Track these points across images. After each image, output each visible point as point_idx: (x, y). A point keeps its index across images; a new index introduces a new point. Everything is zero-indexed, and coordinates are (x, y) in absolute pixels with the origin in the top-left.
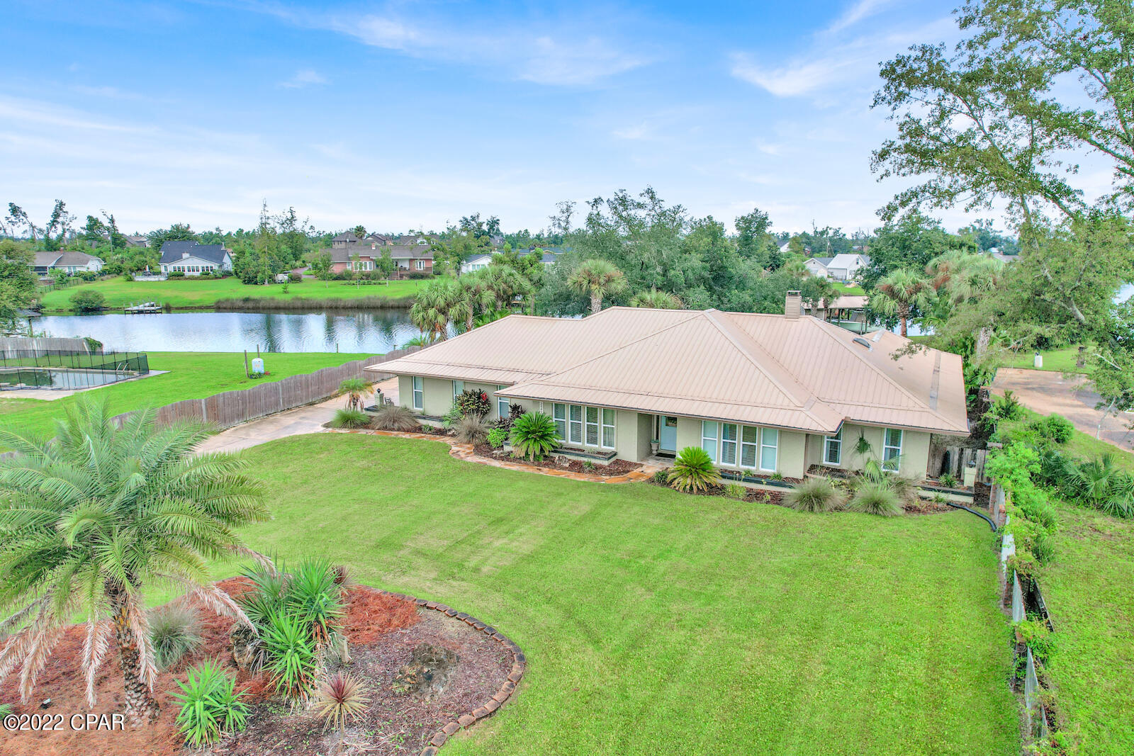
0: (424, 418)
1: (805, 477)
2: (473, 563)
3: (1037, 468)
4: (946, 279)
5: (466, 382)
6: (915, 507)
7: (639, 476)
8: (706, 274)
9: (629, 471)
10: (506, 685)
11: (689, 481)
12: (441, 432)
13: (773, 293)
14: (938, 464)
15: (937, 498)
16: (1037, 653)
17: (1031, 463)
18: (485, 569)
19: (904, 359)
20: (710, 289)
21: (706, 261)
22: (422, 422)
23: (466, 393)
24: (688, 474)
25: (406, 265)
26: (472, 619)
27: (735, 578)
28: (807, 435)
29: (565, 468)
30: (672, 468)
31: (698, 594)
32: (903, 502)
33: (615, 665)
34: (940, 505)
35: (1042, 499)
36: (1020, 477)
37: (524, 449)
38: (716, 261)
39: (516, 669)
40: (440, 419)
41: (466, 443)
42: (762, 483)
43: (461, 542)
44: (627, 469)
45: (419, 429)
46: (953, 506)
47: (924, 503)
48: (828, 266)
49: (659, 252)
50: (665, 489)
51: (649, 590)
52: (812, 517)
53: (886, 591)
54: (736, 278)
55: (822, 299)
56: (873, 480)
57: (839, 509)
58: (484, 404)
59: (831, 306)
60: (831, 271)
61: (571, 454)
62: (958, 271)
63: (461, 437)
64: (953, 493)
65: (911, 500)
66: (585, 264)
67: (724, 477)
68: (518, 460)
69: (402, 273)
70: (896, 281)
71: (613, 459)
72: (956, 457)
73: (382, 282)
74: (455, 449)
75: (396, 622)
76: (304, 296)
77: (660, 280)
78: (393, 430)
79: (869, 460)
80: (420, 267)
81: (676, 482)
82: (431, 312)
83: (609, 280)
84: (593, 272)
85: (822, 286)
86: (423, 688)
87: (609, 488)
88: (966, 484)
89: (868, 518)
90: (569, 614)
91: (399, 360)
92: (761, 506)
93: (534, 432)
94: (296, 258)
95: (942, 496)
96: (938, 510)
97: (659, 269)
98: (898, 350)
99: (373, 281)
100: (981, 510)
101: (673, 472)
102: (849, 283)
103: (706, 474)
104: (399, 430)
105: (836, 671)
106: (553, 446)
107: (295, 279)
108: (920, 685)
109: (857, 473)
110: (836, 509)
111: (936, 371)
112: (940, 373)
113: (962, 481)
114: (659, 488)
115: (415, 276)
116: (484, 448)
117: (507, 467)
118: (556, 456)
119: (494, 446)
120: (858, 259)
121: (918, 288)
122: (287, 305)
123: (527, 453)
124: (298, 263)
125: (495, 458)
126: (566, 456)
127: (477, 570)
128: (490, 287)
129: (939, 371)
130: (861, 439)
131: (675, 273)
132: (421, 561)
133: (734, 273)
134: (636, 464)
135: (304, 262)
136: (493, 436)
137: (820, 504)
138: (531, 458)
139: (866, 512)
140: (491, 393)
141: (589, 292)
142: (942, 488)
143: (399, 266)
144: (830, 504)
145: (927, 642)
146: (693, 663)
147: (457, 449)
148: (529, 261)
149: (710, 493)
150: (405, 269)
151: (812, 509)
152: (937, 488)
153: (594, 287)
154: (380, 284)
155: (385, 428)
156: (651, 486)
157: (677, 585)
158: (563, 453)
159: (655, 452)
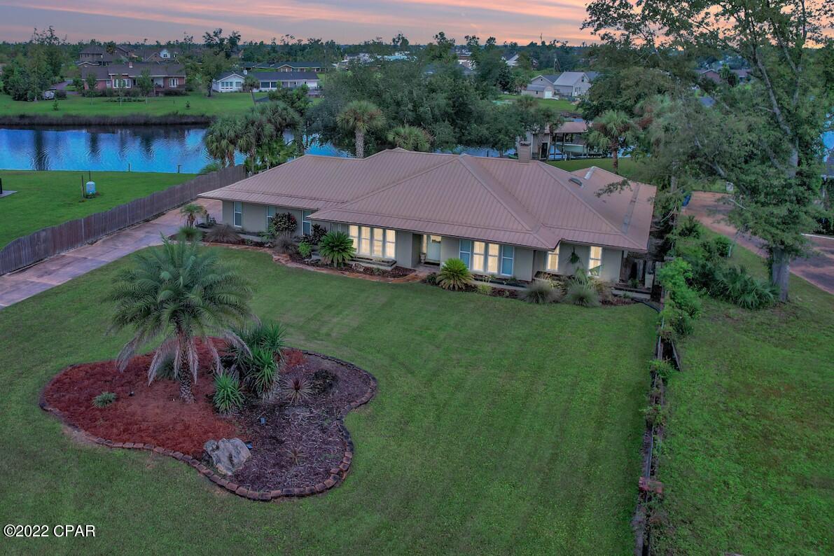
0: (245, 234)
1: (533, 280)
2: (324, 330)
3: (690, 275)
4: (650, 121)
5: (277, 207)
6: (609, 301)
7: (414, 278)
8: (450, 110)
9: (406, 275)
10: (369, 390)
11: (452, 282)
12: (261, 245)
13: (506, 127)
14: (628, 272)
15: (625, 295)
16: (660, 375)
17: (686, 272)
18: (334, 335)
19: (604, 196)
20: (453, 123)
21: (450, 99)
22: (242, 236)
23: (277, 215)
24: (451, 277)
25: (161, 83)
26: (338, 360)
27: (489, 342)
28: (535, 251)
29: (360, 272)
30: (438, 273)
31: (467, 350)
32: (600, 298)
33: (426, 384)
34: (627, 300)
35: (691, 295)
36: (677, 281)
37: (331, 259)
38: (458, 98)
39: (372, 383)
40: (258, 234)
41: (282, 253)
42: (503, 284)
43: (312, 319)
44: (405, 273)
45: (243, 242)
46: (635, 301)
47: (615, 299)
48: (555, 83)
49: (411, 92)
50: (435, 287)
51: (438, 348)
52: (538, 307)
53: (584, 350)
54: (475, 114)
55: (548, 126)
56: (581, 283)
57: (556, 302)
58: (292, 224)
59: (557, 131)
60: (557, 88)
61: (364, 262)
62: (658, 115)
63: (277, 248)
64: (636, 292)
65: (607, 296)
66: (351, 104)
67: (477, 280)
68: (325, 266)
69: (158, 90)
70: (609, 121)
71: (394, 266)
72: (642, 267)
73: (140, 99)
74: (276, 257)
75: (294, 362)
76: (73, 113)
77: (411, 115)
78: (223, 242)
79: (578, 269)
80: (174, 85)
81: (443, 282)
82: (224, 143)
83: (372, 118)
84: (358, 111)
85: (548, 116)
86: (328, 390)
87: (395, 286)
88: (646, 286)
89: (576, 308)
90: (393, 358)
91: (222, 189)
92: (503, 299)
93: (337, 246)
94: (56, 74)
95: (629, 294)
96: (625, 303)
97: (410, 106)
98: (601, 190)
99: (133, 98)
100: (654, 304)
101: (440, 275)
102: (574, 101)
103: (463, 277)
104: (227, 242)
105: (550, 388)
106: (352, 257)
107: (61, 96)
108: (598, 396)
109: (569, 278)
110: (554, 301)
111: (633, 202)
112: (636, 203)
113: (644, 284)
114: (430, 287)
115: (170, 93)
116: (296, 257)
117: (319, 271)
118: (353, 263)
119: (304, 256)
120: (583, 77)
121: (626, 128)
122: (59, 121)
123: (332, 261)
124: (57, 78)
125: (308, 264)
126: (361, 263)
127: (328, 335)
128: (270, 121)
129: (635, 202)
130: (573, 254)
131: (425, 109)
132: (292, 330)
133: (473, 109)
134: (411, 270)
135: (62, 77)
136: (303, 248)
137: (543, 298)
138: (335, 265)
139: (575, 304)
140: (297, 216)
141: (354, 128)
142: (629, 289)
143: (155, 83)
144: (550, 298)
145: (605, 376)
146: (469, 384)
147: (278, 257)
148: (297, 95)
149: (466, 290)
150: (160, 86)
151: (537, 302)
152: (625, 288)
153: (359, 124)
154: (139, 101)
155: (216, 241)
156: (425, 285)
157: (454, 345)
158: (358, 261)
159: (422, 261)
